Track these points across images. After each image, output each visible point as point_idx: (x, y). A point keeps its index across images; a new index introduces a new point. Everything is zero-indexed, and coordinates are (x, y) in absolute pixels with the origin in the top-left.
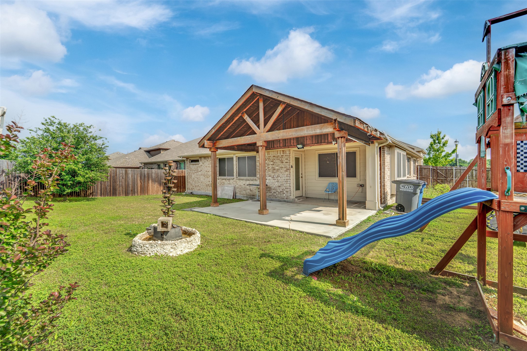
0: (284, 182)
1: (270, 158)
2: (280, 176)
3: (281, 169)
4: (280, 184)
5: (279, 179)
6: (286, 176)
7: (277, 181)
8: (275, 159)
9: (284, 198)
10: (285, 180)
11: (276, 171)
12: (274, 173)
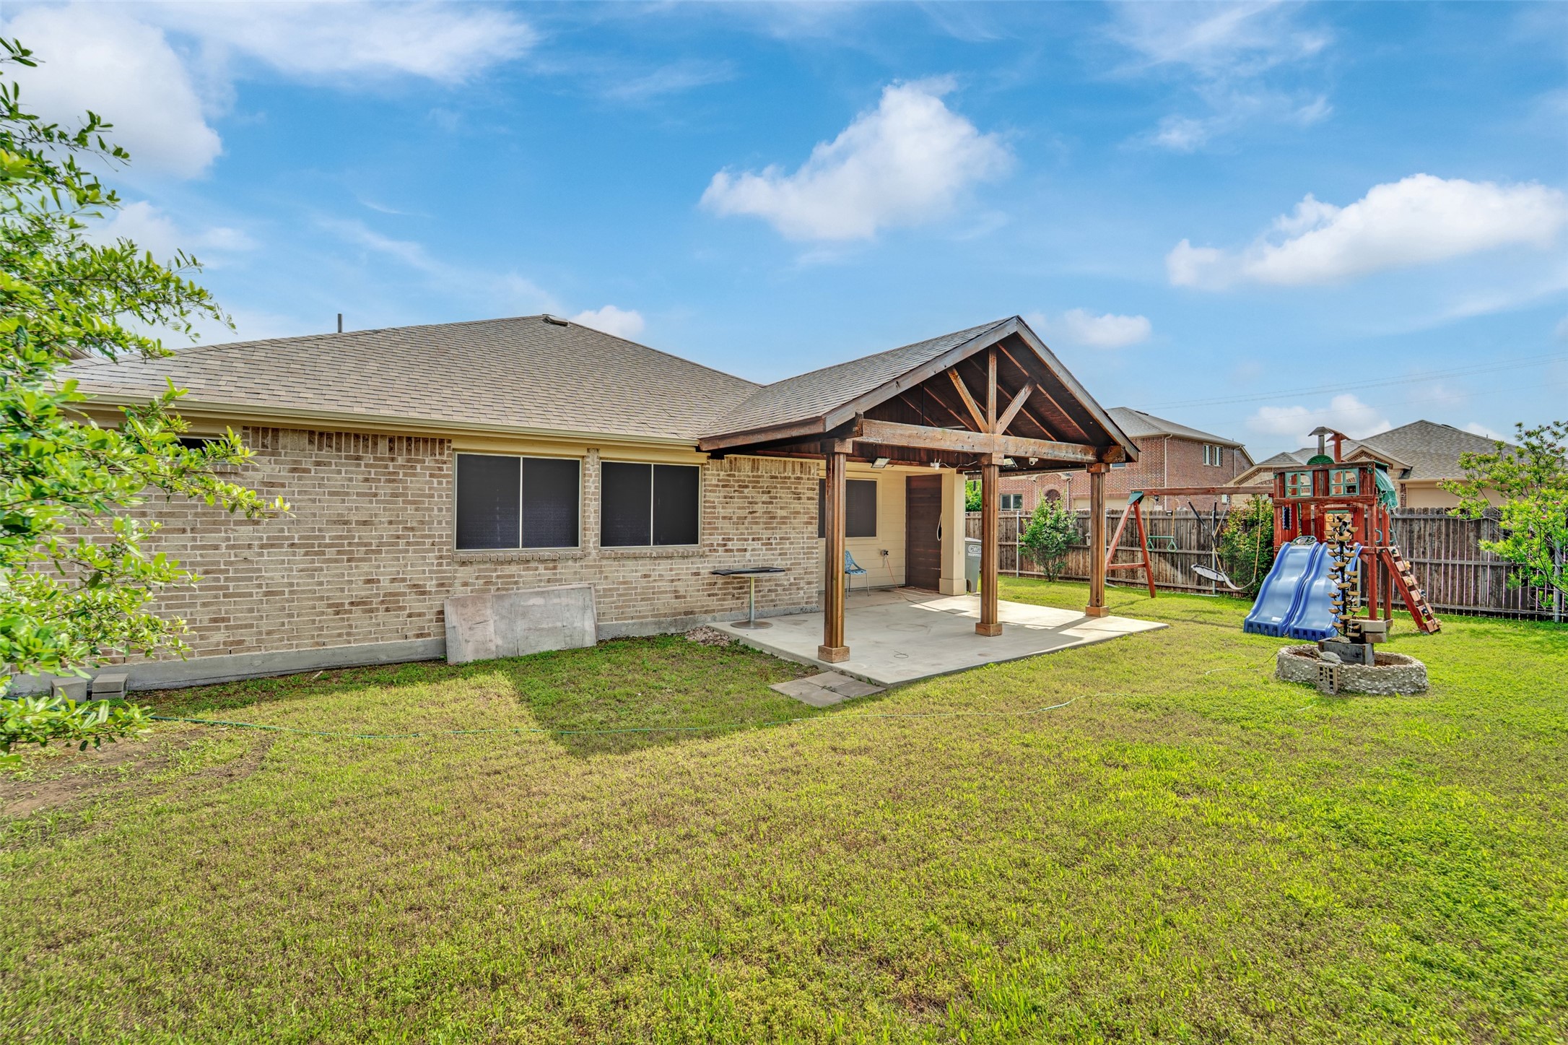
0: (802, 556)
1: (758, 482)
2: (789, 539)
3: (795, 518)
4: (789, 562)
5: (788, 546)
6: (808, 538)
7: (780, 554)
8: (776, 487)
9: (799, 604)
10: (803, 548)
11: (778, 523)
12: (773, 529)
